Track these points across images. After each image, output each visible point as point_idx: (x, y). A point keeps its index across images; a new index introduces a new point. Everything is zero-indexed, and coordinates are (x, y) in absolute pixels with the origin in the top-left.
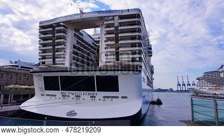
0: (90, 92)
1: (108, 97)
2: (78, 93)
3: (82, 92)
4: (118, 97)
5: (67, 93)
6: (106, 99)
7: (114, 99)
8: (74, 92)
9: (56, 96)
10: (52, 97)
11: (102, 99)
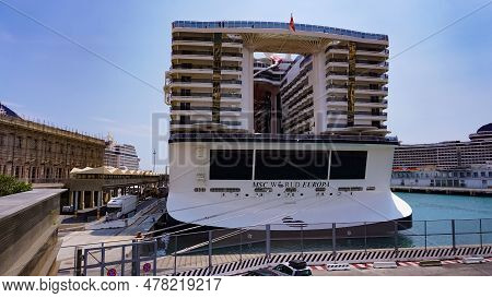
0: (317, 181)
1: (346, 189)
2: (292, 183)
3: (302, 182)
4: (359, 189)
5: (268, 183)
6: (343, 192)
7: (354, 192)
8: (283, 182)
9: (238, 190)
10: (227, 194)
11: (335, 192)
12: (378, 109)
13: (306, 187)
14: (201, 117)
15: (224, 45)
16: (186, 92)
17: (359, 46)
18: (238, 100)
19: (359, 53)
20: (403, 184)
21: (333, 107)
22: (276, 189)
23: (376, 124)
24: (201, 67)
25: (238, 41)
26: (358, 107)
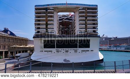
0: (75, 49)
2: (67, 49)
3: (70, 49)
5: (60, 49)
6: (83, 52)
7: (87, 52)
8: (64, 49)
9: (52, 51)
10: (49, 52)
11: (81, 52)
12: (95, 27)
13: (71, 50)
14: (43, 31)
15: (48, 11)
16: (39, 24)
17: (88, 9)
18: (53, 26)
19: (88, 10)
20: (117, 49)
21: (81, 27)
22: (63, 51)
23: (94, 31)
24: (42, 17)
25: (52, 9)
26: (88, 27)
